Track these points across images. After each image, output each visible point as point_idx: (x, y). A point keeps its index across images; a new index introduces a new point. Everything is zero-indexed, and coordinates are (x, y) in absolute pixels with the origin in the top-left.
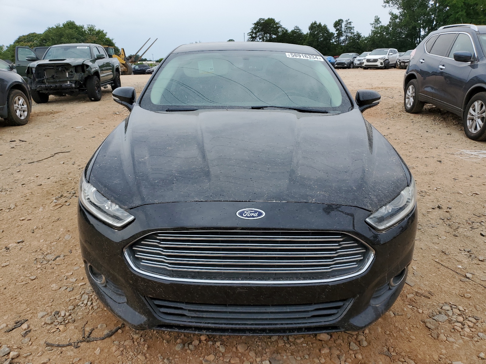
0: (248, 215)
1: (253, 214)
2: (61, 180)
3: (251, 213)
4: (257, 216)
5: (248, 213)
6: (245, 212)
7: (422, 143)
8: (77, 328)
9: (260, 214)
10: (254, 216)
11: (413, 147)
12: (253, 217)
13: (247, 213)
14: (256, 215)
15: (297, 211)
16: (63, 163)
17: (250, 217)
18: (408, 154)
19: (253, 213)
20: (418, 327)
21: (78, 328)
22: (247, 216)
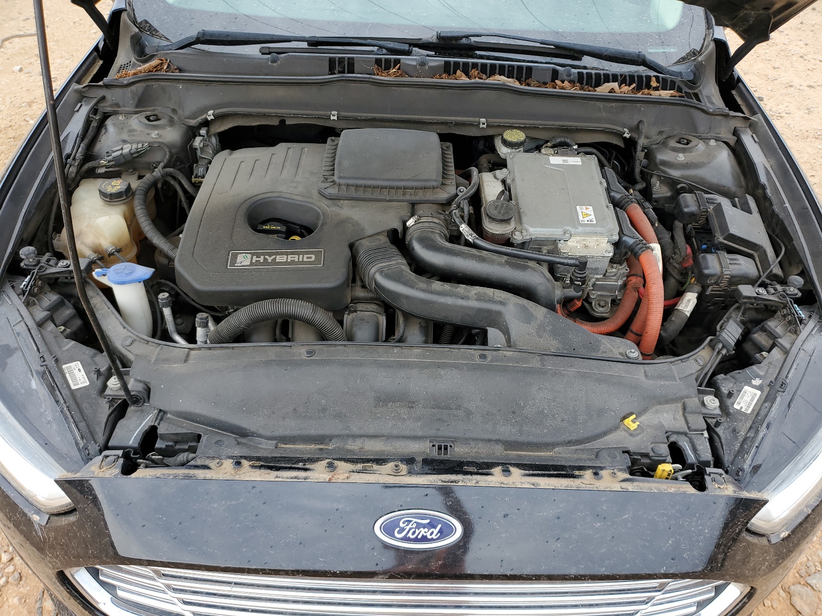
0: (410, 535)
1: (426, 530)
2: (11, 126)
3: (419, 526)
4: (438, 539)
5: (410, 529)
6: (402, 525)
7: (801, 44)
8: (25, 601)
9: (446, 531)
10: (429, 537)
11: (783, 53)
12: (424, 539)
13: (408, 528)
14: (434, 536)
15: (558, 518)
16: (21, 70)
17: (416, 540)
18: (772, 73)
19: (424, 526)
20: (775, 606)
21: (27, 601)
22: (406, 539)
